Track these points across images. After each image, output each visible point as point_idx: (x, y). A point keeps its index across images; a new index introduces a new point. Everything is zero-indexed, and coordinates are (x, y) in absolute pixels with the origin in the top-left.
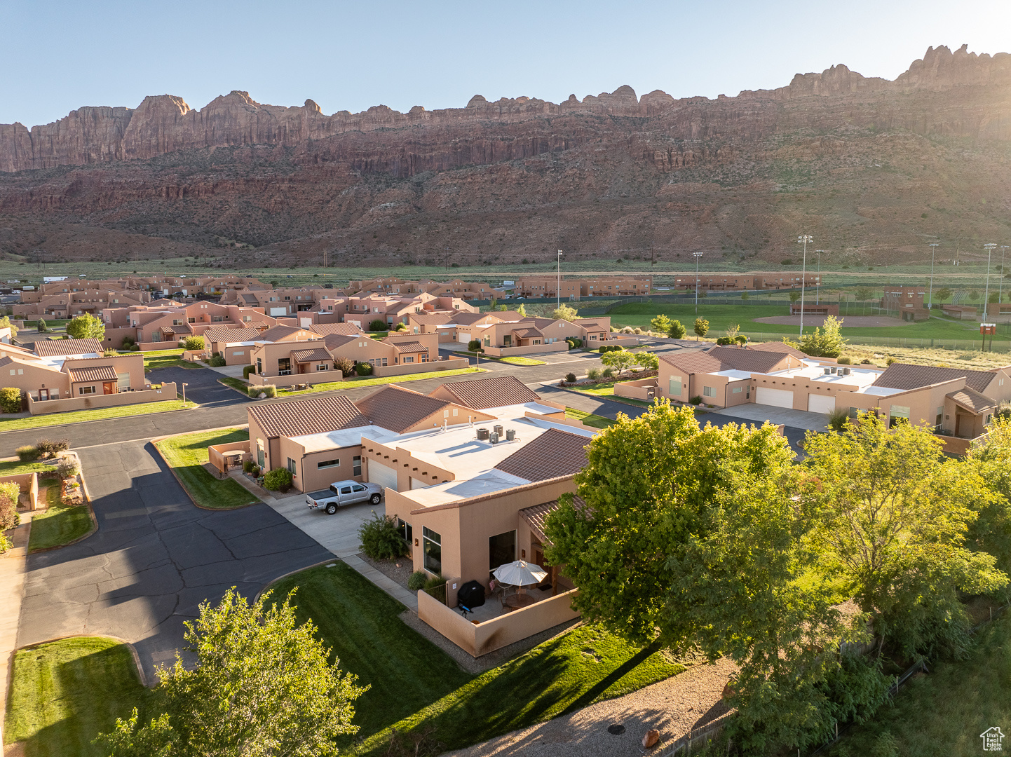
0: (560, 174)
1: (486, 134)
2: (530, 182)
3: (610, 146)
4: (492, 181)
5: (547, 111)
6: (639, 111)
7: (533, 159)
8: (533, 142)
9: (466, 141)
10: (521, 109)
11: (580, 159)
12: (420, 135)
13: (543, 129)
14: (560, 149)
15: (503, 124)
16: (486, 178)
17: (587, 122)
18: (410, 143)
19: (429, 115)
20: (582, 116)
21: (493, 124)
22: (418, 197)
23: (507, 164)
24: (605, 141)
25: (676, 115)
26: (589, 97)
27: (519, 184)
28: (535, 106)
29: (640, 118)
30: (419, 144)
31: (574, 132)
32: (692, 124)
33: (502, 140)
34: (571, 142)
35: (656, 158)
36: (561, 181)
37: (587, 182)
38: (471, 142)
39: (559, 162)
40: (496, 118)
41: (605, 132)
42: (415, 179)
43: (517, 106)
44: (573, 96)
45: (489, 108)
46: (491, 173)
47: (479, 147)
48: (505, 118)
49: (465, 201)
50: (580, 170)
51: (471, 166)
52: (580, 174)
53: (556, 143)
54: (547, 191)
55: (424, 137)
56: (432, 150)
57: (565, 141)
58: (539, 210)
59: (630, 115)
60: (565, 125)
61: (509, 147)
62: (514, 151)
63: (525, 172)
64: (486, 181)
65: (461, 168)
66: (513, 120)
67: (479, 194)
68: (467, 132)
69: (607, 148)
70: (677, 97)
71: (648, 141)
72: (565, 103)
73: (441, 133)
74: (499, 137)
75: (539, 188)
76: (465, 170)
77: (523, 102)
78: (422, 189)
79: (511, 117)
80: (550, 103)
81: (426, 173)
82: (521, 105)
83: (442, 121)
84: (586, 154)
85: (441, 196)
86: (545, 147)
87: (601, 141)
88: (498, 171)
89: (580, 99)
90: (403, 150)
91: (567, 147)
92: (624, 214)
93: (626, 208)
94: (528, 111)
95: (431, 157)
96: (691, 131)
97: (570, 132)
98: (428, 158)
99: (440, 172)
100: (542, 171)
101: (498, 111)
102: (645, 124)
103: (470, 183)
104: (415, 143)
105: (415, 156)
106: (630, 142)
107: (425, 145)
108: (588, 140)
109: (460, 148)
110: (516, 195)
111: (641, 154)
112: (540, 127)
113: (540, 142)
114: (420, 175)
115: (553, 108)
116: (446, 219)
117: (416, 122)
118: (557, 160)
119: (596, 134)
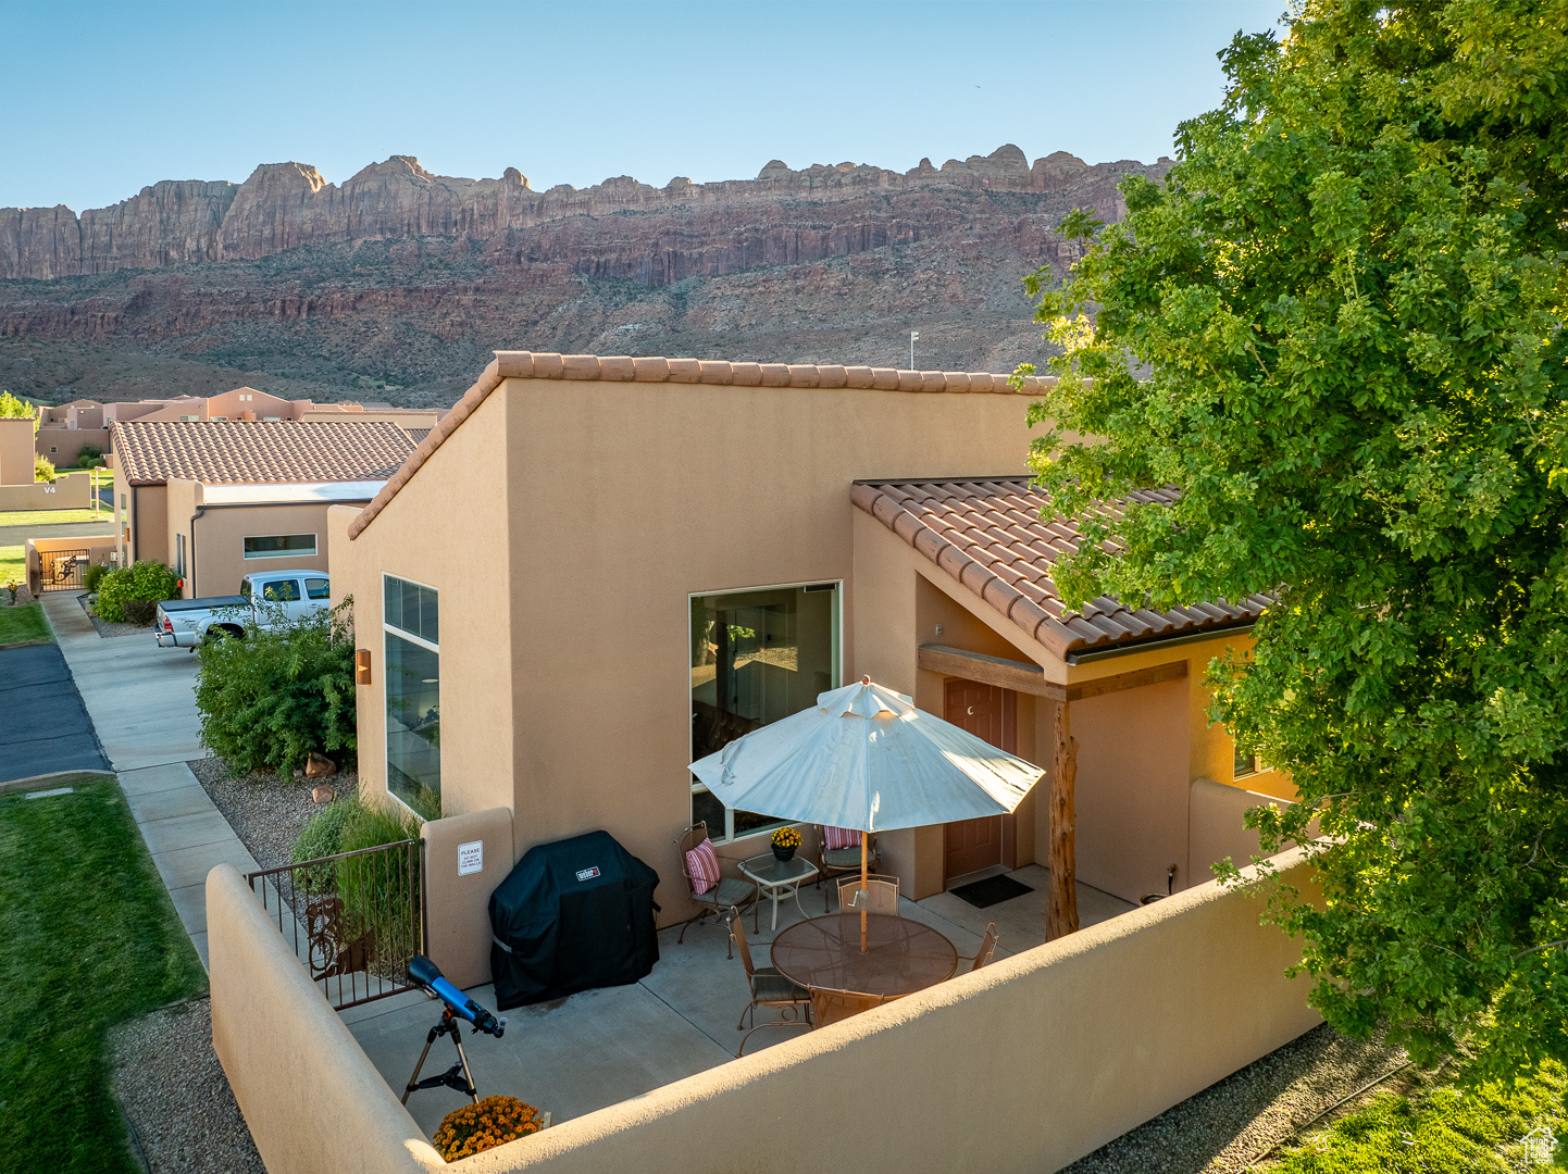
0: (906, 279)
1: (787, 219)
2: (857, 292)
3: (986, 236)
4: (797, 291)
5: (885, 185)
6: (1031, 184)
7: (862, 256)
8: (863, 231)
9: (757, 230)
10: (843, 181)
11: (939, 256)
12: (683, 221)
13: (879, 210)
14: (905, 242)
15: (815, 203)
16: (787, 286)
17: (948, 200)
18: (668, 233)
19: (698, 190)
20: (941, 191)
21: (798, 204)
22: (678, 315)
23: (820, 264)
24: (978, 228)
25: (1090, 189)
26: (951, 163)
27: (839, 294)
28: (866, 176)
29: (1033, 195)
30: (682, 234)
31: (929, 216)
32: (1117, 202)
33: (814, 228)
34: (923, 232)
35: (1061, 254)
36: (908, 291)
37: (950, 291)
38: (764, 232)
39: (905, 261)
40: (804, 194)
41: (978, 216)
42: (674, 288)
43: (837, 177)
44: (925, 161)
45: (794, 180)
46: (795, 278)
47: (777, 239)
48: (818, 195)
49: (754, 322)
50: (939, 273)
51: (764, 268)
52: (938, 279)
53: (899, 233)
54: (885, 305)
55: (690, 223)
56: (702, 244)
57: (914, 229)
58: (872, 327)
59: (1017, 190)
60: (913, 205)
61: (824, 238)
62: (832, 245)
63: (850, 277)
64: (787, 291)
65: (748, 270)
66: (830, 198)
67: (775, 311)
68: (757, 217)
69: (981, 238)
70: (1091, 162)
71: (1048, 228)
72: (913, 171)
73: (716, 218)
74: (810, 223)
75: (873, 301)
76: (754, 274)
77: (846, 170)
78: (685, 303)
79: (828, 194)
80: (889, 172)
81: (692, 279)
82: (843, 175)
83: (718, 200)
84: (947, 248)
85: (716, 313)
86: (881, 238)
87: (971, 228)
88: (806, 275)
89: (938, 165)
90: (656, 245)
91: (916, 238)
92: (1013, 334)
93: (1015, 323)
94: (854, 184)
95: (701, 254)
96: (1115, 213)
97: (922, 215)
98: (695, 256)
99: (714, 277)
100: (877, 275)
101: (808, 184)
102: (1042, 204)
103: (761, 293)
104: (675, 233)
105: (675, 253)
106: (1018, 229)
107: (691, 236)
108: (950, 228)
109: (746, 240)
110: (835, 312)
111: (1037, 247)
112: (874, 208)
113: (873, 231)
114: (683, 283)
115: (895, 179)
116: (721, 341)
117: (678, 201)
118: (902, 257)
119: (963, 218)
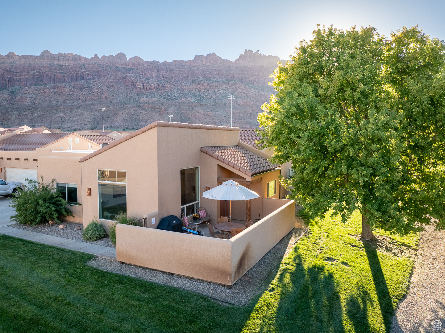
0: (91, 91)
1: (51, 69)
2: (75, 94)
3: (115, 79)
4: (55, 93)
5: (83, 61)
6: (128, 65)
7: (76, 83)
8: (76, 75)
9: (40, 72)
10: (69, 59)
11: (101, 84)
12: (13, 67)
13: (81, 69)
14: (90, 79)
15: (60, 65)
16: (51, 91)
17: (103, 68)
18: (7, 71)
19: (18, 57)
20: (101, 65)
21: (54, 65)
22: (12, 99)
23: (63, 85)
24: (112, 77)
25: (145, 68)
26: (104, 56)
27: (69, 94)
28: (77, 58)
29: (129, 68)
30: (13, 72)
31: (97, 72)
32: (153, 72)
33: (60, 73)
34: (95, 77)
35: (137, 86)
36: (91, 94)
37: (104, 95)
38: (43, 73)
39: (90, 85)
40: (56, 62)
41: (112, 73)
42: (11, 89)
43: (67, 57)
44: (96, 55)
45: (53, 57)
46: (54, 88)
47: (47, 76)
48: (61, 63)
49: (40, 102)
50: (101, 89)
51: (43, 85)
52: (101, 92)
53: (88, 76)
54: (84, 99)
55: (16, 68)
56: (21, 75)
57: (93, 76)
58: (81, 105)
59: (124, 66)
60: (92, 68)
61: (63, 76)
62: (66, 79)
63: (73, 89)
64: (51, 92)
65: (37, 85)
66: (65, 64)
67: (48, 99)
68: (40, 68)
69: (114, 80)
70: (145, 60)
71: (133, 78)
72: (92, 58)
73: (25, 67)
74: (58, 71)
75: (80, 97)
76: (40, 86)
77: (70, 56)
78: (15, 95)
79: (65, 62)
80: (84, 58)
81: (17, 87)
82: (69, 57)
83: (26, 61)
84: (103, 82)
85: (26, 99)
86: (82, 78)
87: (110, 77)
88: (58, 88)
89: (100, 57)
90: (3, 74)
91: (94, 79)
92: (125, 109)
93: (125, 106)
94: (73, 60)
95: (20, 79)
96: (152, 75)
97: (95, 72)
98: (18, 79)
99: (25, 87)
100: (81, 89)
101: (58, 59)
102: (131, 71)
103: (42, 93)
104: (10, 71)
105: (11, 78)
106: (125, 78)
107: (17, 73)
108: (104, 76)
109: (37, 75)
110: (68, 100)
111: (130, 84)
112: (80, 68)
113: (80, 75)
114: (14, 88)
115: (86, 60)
116: (30, 108)
117: (11, 60)
118: (89, 84)
119: (108, 73)
